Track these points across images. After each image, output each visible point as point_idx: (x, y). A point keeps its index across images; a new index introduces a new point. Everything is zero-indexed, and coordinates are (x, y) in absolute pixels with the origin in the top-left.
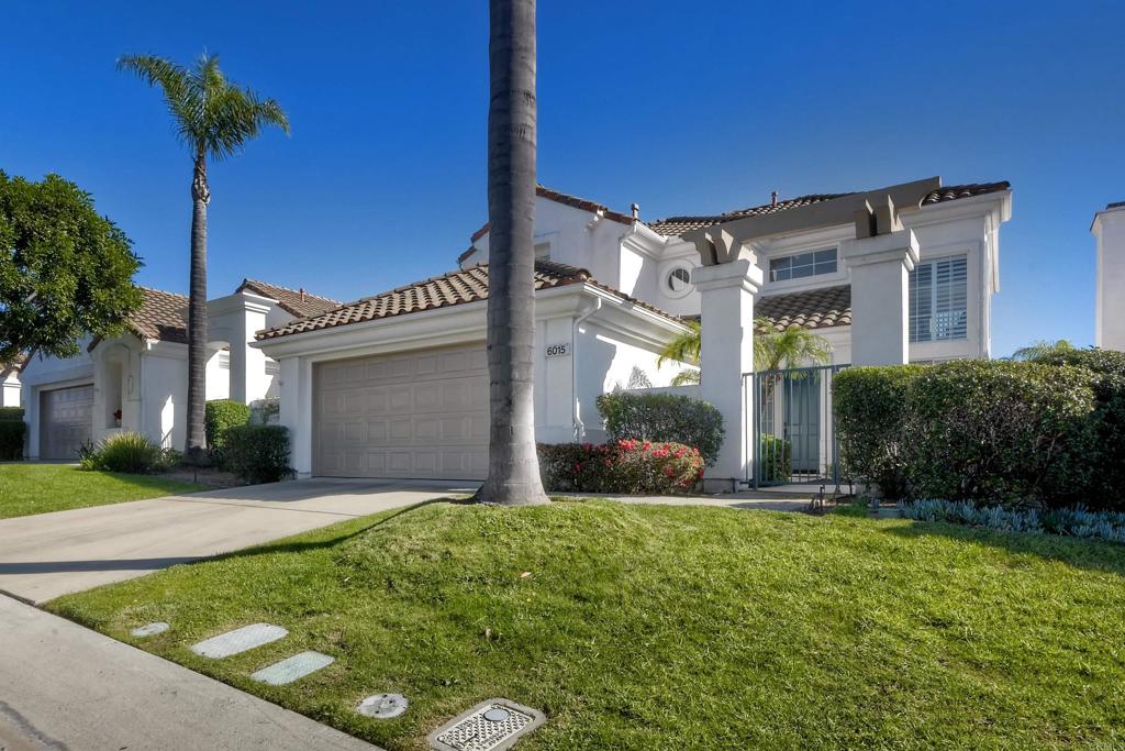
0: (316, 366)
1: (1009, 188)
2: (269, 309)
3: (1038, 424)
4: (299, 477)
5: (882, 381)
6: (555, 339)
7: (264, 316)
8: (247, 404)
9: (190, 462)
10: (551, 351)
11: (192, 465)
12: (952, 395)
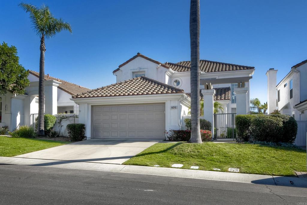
0: (92, 106)
1: (254, 69)
2: (58, 85)
3: (276, 128)
4: (87, 139)
5: (246, 118)
6: (173, 104)
7: (57, 87)
8: (53, 115)
9: (41, 134)
10: (173, 108)
11: (41, 135)
12: (262, 123)
